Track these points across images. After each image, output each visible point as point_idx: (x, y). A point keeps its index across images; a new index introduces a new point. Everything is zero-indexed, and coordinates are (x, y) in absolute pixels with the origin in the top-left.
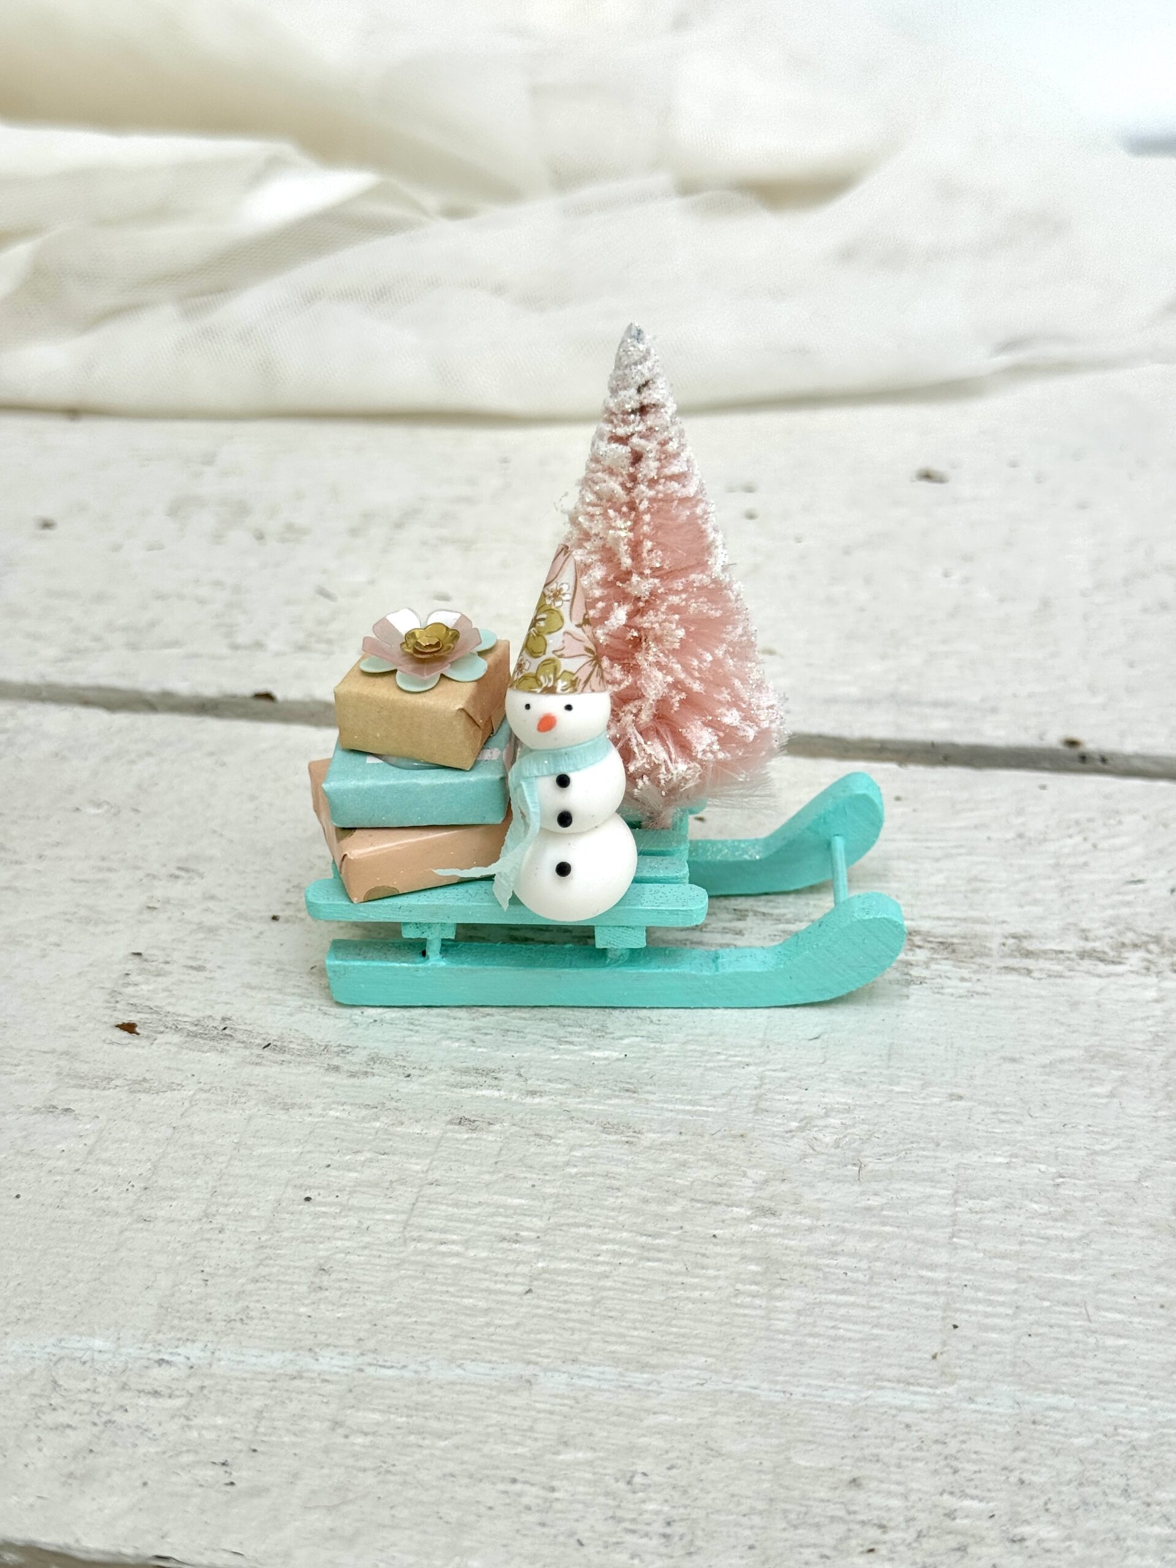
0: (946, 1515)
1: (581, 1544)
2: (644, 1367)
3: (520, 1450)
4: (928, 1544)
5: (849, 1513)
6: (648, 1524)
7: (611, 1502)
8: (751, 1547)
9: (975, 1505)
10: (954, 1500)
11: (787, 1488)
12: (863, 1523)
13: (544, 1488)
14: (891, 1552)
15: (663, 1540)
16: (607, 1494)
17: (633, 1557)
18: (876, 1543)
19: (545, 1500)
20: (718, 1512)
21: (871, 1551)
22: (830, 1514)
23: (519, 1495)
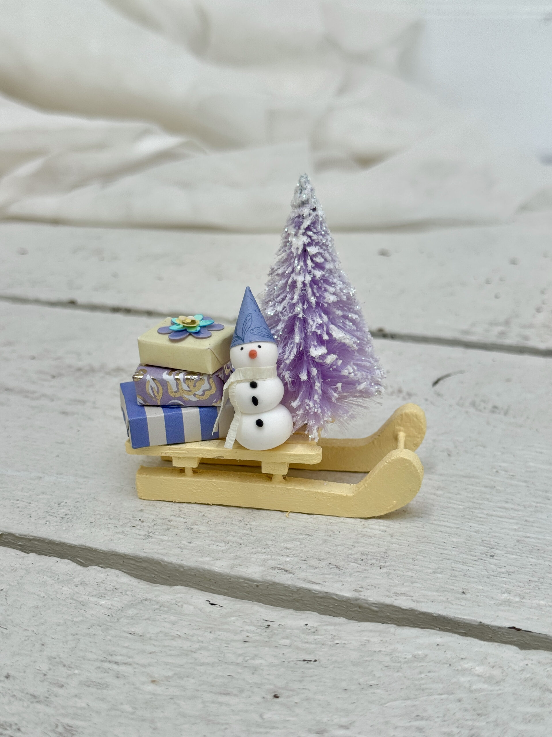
0: (169, 521)
1: (31, 517)
2: (85, 477)
3: (26, 494)
4: (155, 527)
5: (133, 517)
6: (58, 514)
7: (49, 508)
8: (92, 523)
9: (182, 519)
10: (175, 517)
11: (115, 510)
12: (137, 520)
13: (27, 503)
14: (141, 527)
15: (61, 519)
16: (49, 506)
17: (47, 522)
18: (137, 525)
19: (26, 506)
20: (85, 513)
21: (134, 526)
22: (126, 517)
23: (17, 504)
